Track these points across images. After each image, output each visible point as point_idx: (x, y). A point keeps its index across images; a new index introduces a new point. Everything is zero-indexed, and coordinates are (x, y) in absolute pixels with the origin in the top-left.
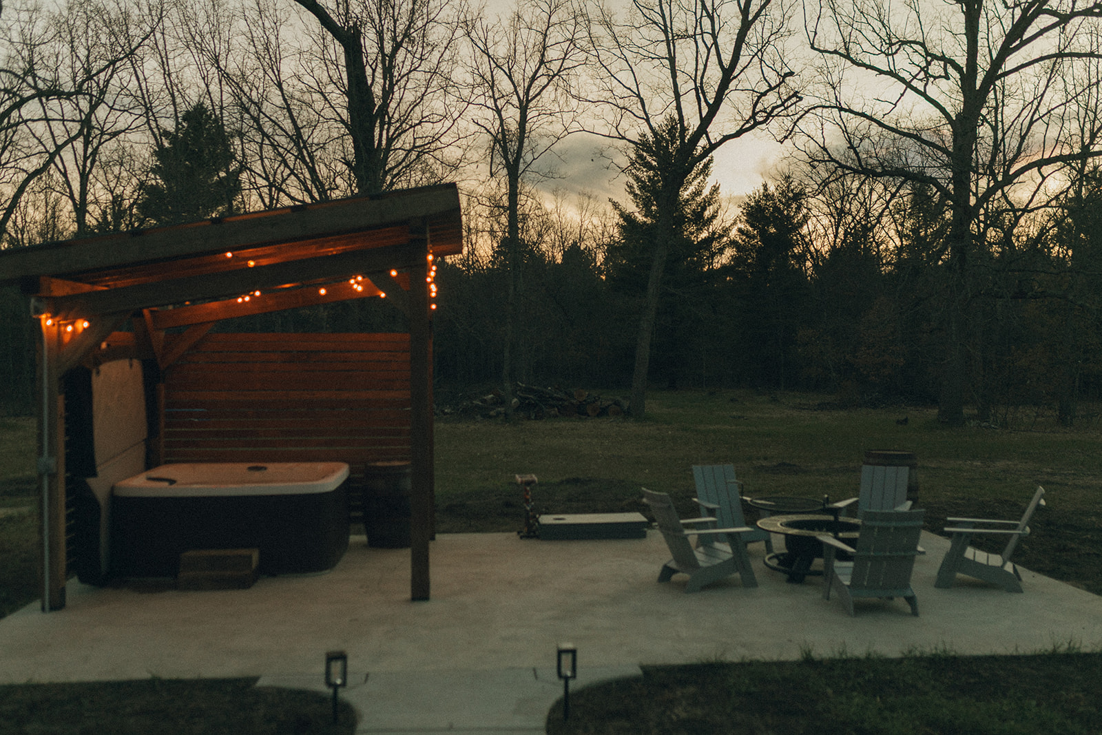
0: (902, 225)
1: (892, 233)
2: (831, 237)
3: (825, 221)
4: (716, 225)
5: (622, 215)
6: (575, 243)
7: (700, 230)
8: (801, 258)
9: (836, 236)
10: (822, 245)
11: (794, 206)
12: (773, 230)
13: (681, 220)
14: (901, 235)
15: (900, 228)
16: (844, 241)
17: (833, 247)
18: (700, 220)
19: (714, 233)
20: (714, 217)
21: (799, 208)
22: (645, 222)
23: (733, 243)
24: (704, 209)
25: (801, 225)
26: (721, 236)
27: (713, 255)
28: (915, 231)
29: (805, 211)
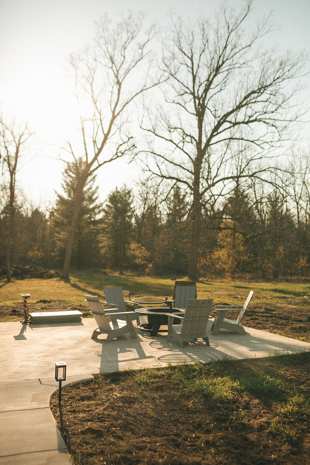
0: (170, 204)
1: (166, 208)
2: (142, 209)
3: (140, 203)
4: (97, 202)
5: (59, 196)
6: (37, 209)
7: (91, 204)
8: (130, 217)
9: (144, 208)
10: (139, 212)
11: (128, 196)
12: (120, 206)
13: (83, 199)
14: (169, 208)
15: (169, 206)
16: (147, 211)
17: (143, 214)
18: (91, 200)
19: (96, 205)
20: (96, 198)
21: (130, 196)
22: (68, 200)
23: (104, 210)
24: (93, 195)
25: (130, 204)
26: (99, 207)
27: (95, 214)
28: (175, 207)
29: (132, 198)
